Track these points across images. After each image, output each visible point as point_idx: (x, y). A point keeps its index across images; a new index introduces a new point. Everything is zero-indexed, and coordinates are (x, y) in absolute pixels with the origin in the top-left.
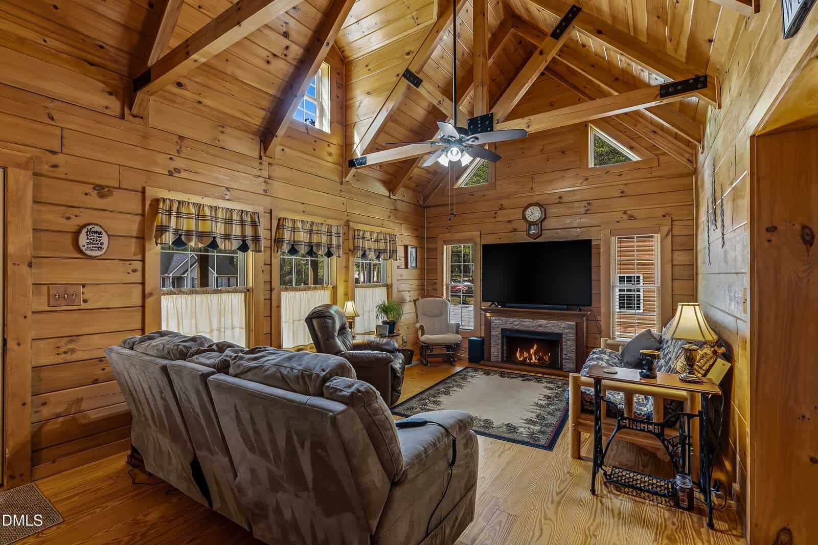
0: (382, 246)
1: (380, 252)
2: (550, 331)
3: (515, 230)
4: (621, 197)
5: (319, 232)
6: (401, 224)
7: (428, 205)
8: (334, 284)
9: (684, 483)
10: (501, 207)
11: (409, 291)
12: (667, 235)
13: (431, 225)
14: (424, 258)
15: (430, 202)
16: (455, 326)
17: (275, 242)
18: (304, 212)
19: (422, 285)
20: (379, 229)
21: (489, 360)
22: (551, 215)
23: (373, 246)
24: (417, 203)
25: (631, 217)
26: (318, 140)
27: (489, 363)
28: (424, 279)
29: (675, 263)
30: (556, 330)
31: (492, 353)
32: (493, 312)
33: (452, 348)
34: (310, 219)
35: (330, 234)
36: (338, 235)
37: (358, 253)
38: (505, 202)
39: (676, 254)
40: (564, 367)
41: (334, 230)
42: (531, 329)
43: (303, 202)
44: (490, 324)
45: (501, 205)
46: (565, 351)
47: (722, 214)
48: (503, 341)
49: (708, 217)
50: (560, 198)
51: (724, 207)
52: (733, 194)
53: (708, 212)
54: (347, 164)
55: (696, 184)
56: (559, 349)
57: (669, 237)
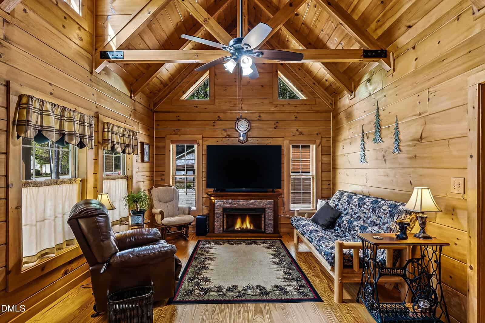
0: (127, 141)
1: (125, 147)
2: (257, 207)
3: (229, 136)
4: (295, 120)
5: (71, 120)
6: (139, 123)
7: (158, 110)
8: (84, 176)
9: (424, 305)
10: (218, 118)
11: (143, 182)
12: (319, 145)
13: (159, 127)
14: (153, 154)
15: (157, 108)
16: (187, 208)
17: (14, 125)
18: (51, 94)
19: (152, 176)
20: (123, 125)
21: (213, 232)
22: (254, 128)
23: (120, 140)
24: (149, 108)
25: (301, 133)
26: (67, 17)
27: (214, 235)
28: (153, 171)
29: (323, 162)
30: (261, 206)
31: (215, 227)
32: (216, 197)
33: (183, 226)
34: (62, 104)
35: (82, 122)
36: (90, 125)
37: (109, 146)
38: (222, 115)
39: (323, 156)
40: (266, 230)
41: (87, 120)
42: (245, 207)
43: (51, 83)
44: (214, 205)
45: (219, 117)
46: (267, 220)
47: (397, 133)
48: (223, 217)
49: (363, 136)
50: (260, 116)
51: (400, 129)
52: (422, 121)
53: (363, 132)
54: (98, 54)
55: (334, 117)
56: (263, 219)
57: (320, 146)
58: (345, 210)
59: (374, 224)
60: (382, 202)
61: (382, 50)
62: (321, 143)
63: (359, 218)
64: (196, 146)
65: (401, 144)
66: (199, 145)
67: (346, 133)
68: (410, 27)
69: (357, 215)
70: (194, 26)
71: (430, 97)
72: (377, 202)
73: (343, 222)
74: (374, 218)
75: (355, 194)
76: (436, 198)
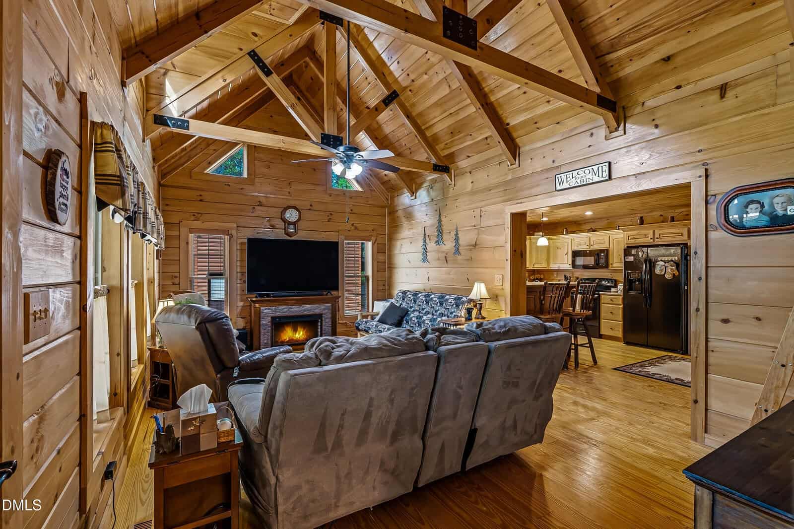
2: (313, 313)
3: (273, 227)
4: (351, 213)
7: (166, 184)
10: (258, 203)
12: (375, 242)
13: (169, 208)
15: (166, 180)
25: (356, 228)
28: (160, 272)
30: (317, 311)
31: (261, 341)
32: (262, 303)
38: (263, 200)
39: (379, 255)
44: (260, 314)
45: (260, 202)
46: (324, 328)
47: (457, 239)
48: (272, 329)
49: (425, 238)
50: (311, 205)
51: (459, 236)
52: (476, 231)
53: (425, 234)
54: (150, 119)
55: (389, 213)
56: (319, 327)
57: (376, 244)
58: (411, 308)
59: (442, 315)
60: (448, 297)
61: (446, 167)
62: (376, 240)
63: (427, 313)
64: (227, 238)
65: (460, 248)
66: (231, 236)
67: (406, 232)
68: (469, 157)
69: (425, 310)
70: (246, 89)
71: (482, 214)
72: (443, 297)
73: (412, 318)
74: (442, 310)
75: (420, 292)
76: (488, 290)
